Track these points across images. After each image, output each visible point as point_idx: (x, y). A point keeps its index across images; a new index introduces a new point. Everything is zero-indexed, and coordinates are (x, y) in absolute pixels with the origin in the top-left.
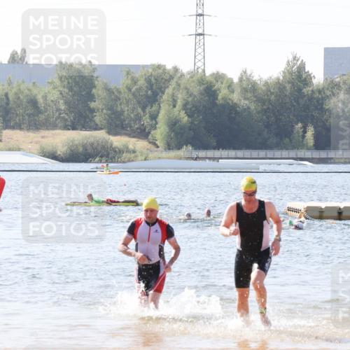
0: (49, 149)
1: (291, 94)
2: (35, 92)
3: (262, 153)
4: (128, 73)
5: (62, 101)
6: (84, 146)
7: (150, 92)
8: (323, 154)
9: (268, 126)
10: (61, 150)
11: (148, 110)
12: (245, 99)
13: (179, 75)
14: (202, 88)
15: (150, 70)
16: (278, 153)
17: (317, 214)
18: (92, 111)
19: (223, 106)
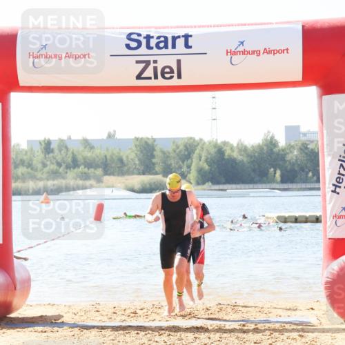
0: (130, 186)
1: (267, 152)
2: (122, 154)
3: (251, 186)
4: (174, 143)
5: (136, 159)
6: (150, 184)
7: (186, 153)
8: (285, 186)
9: (254, 170)
10: (137, 187)
11: (185, 163)
12: (241, 155)
13: (202, 143)
14: (216, 149)
15: (186, 141)
16: (260, 186)
17: (283, 220)
18: (154, 164)
19: (228, 159)
